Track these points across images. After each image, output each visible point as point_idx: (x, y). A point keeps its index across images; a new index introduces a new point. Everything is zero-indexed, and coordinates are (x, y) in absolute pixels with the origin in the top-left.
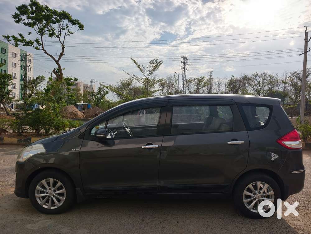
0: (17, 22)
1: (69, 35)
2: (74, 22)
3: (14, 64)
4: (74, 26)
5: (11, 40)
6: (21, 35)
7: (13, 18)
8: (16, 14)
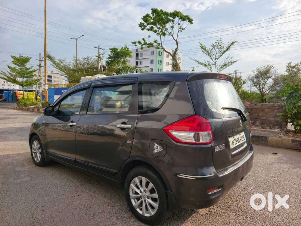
0: (143, 29)
1: (181, 31)
2: (184, 18)
3: (167, 63)
4: (184, 22)
5: (137, 45)
6: (143, 39)
7: (140, 27)
8: (141, 23)
